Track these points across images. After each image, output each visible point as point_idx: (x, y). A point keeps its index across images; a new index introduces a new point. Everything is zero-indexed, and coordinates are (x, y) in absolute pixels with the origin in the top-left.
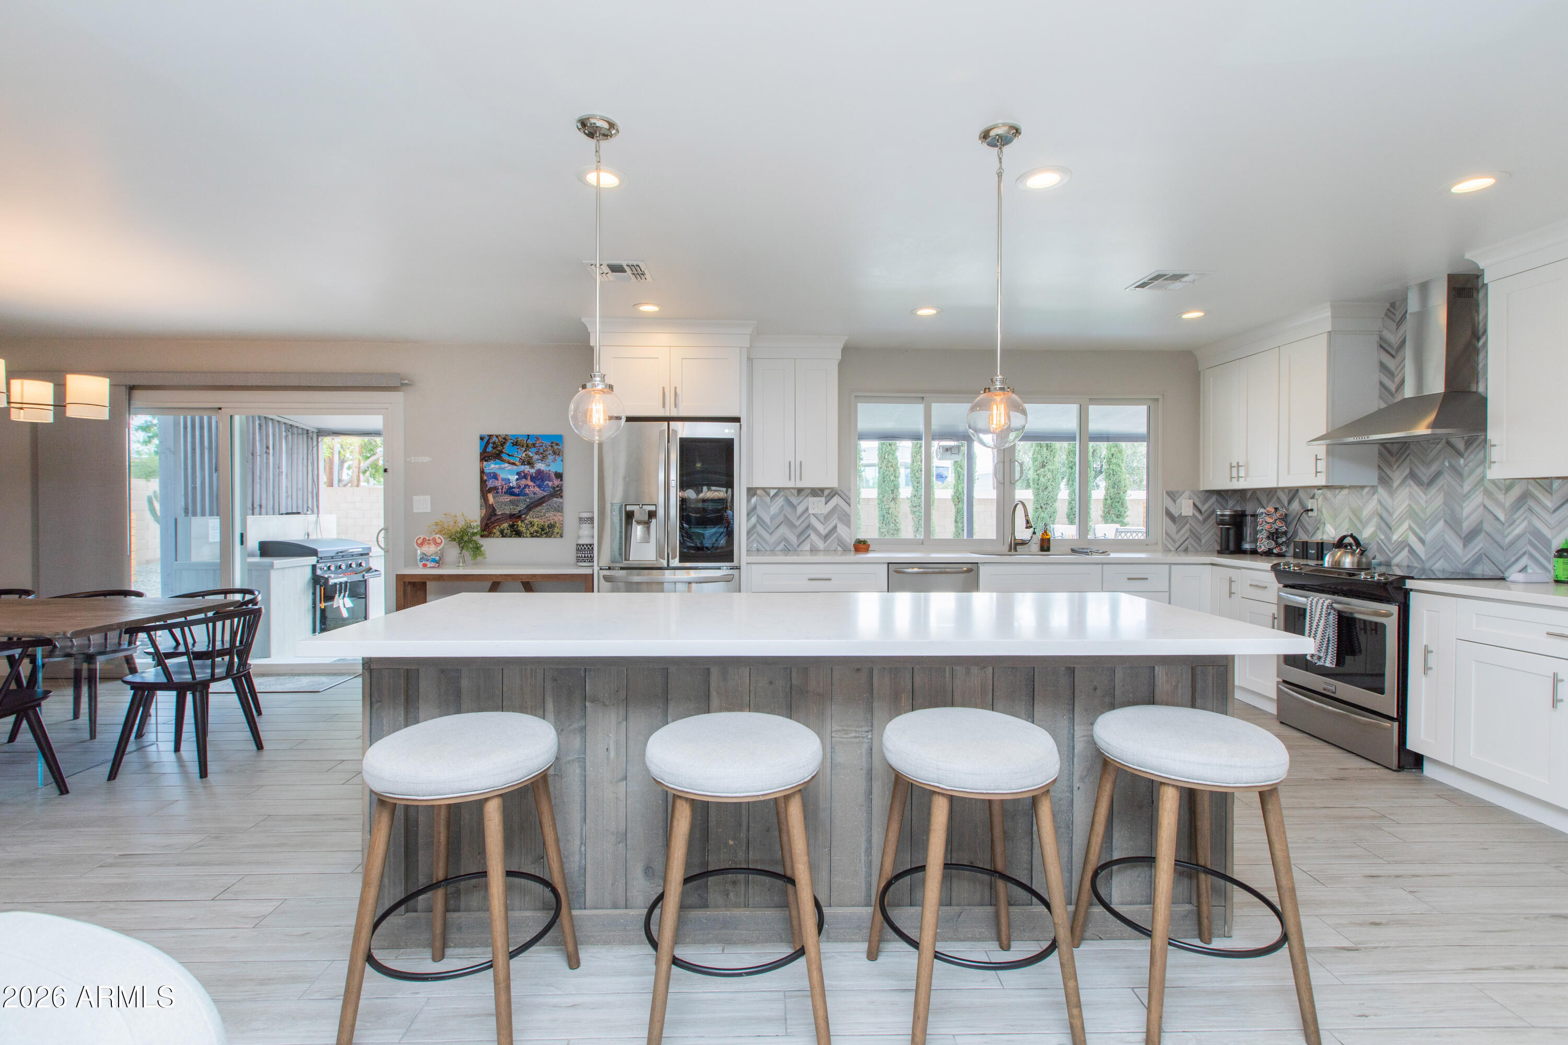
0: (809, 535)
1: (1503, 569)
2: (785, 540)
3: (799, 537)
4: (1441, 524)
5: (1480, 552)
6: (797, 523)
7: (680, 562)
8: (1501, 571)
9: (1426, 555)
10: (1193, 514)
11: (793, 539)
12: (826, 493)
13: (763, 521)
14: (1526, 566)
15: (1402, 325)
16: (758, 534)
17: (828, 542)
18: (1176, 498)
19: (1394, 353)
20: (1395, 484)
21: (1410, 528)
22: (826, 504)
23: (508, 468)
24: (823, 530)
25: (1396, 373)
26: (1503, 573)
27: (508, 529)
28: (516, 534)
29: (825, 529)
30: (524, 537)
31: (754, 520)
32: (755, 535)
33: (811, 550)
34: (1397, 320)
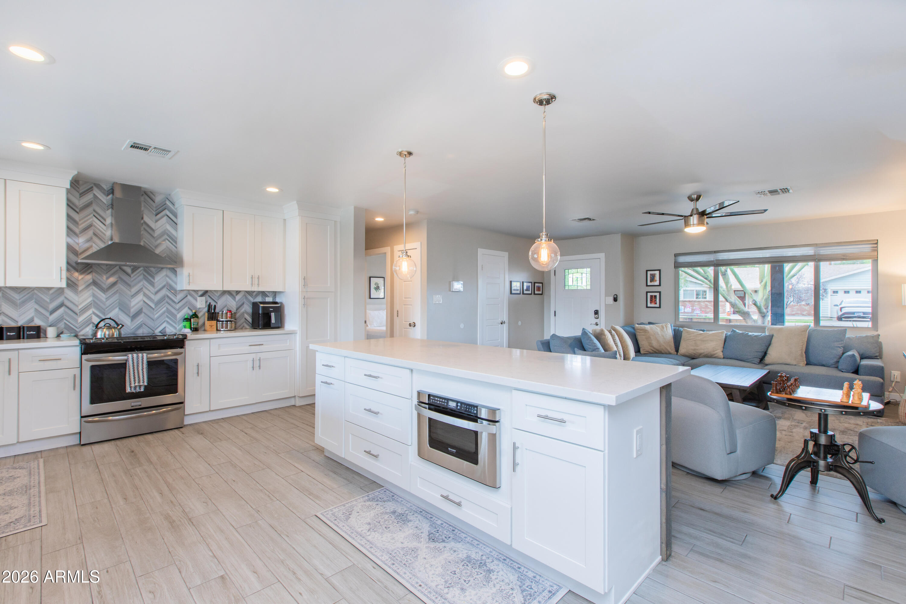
1: (154, 330)
4: (117, 310)
8: (153, 330)
15: (84, 196)
19: (78, 210)
20: (80, 288)
21: (94, 313)
25: (80, 223)
26: (154, 331)
34: (81, 192)
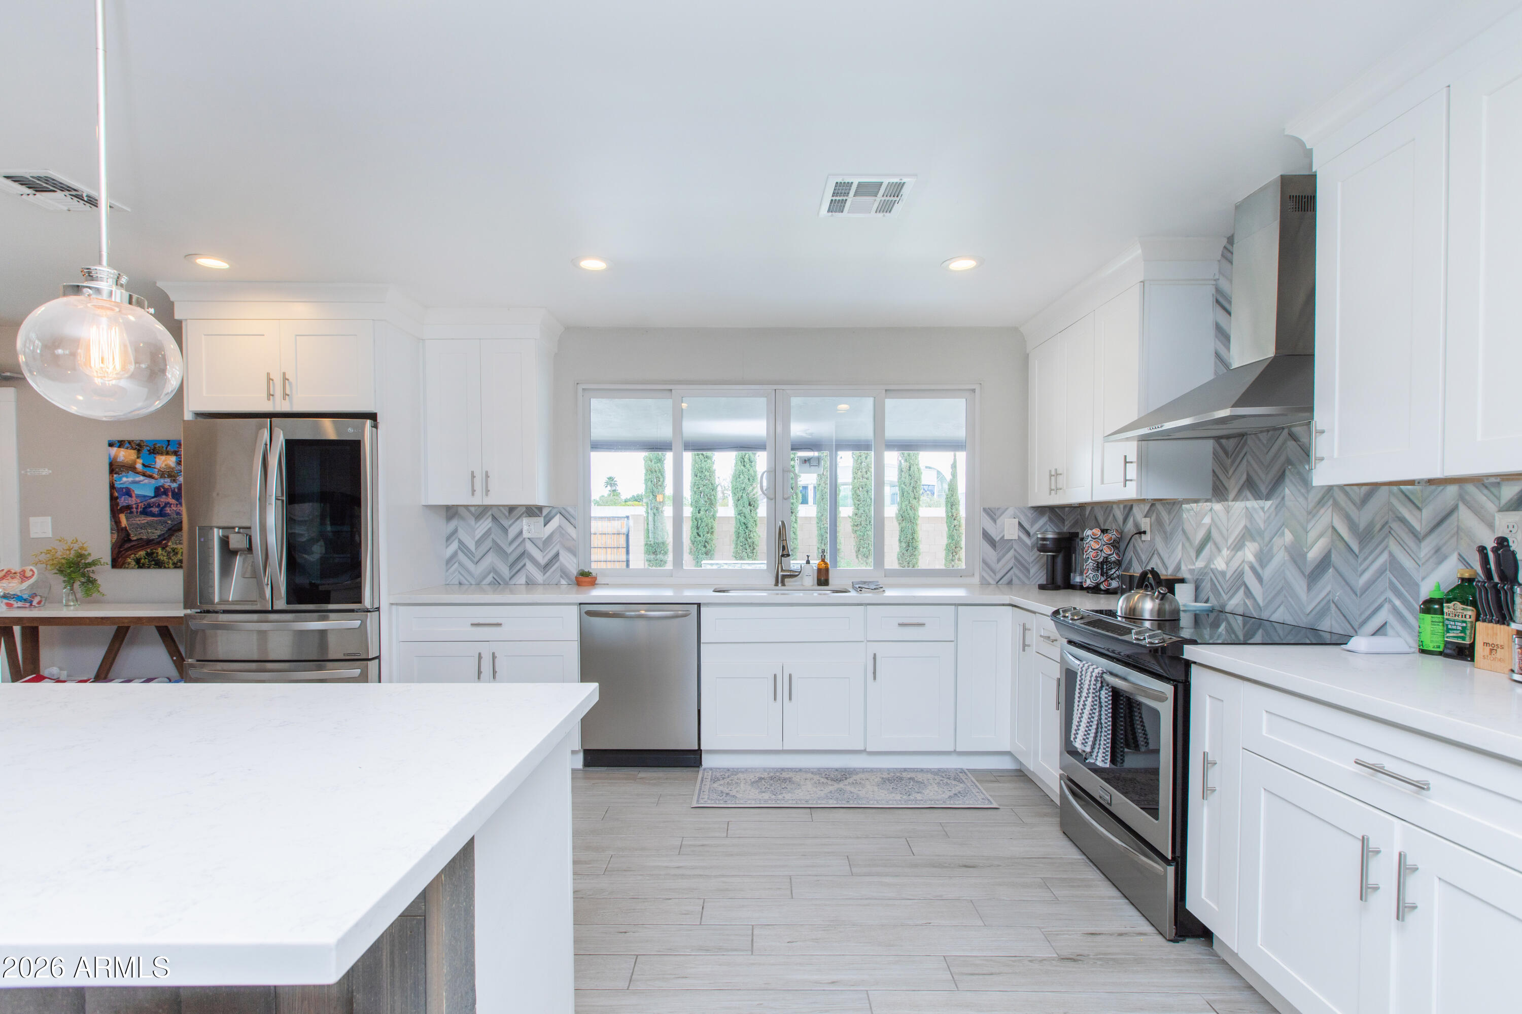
0: (525, 565)
1: (1356, 626)
2: (494, 570)
3: (511, 566)
5: (1328, 598)
6: (509, 550)
7: (287, 603)
8: (1353, 628)
9: (1264, 600)
10: (1019, 536)
11: (505, 571)
12: (545, 512)
13: (467, 548)
14: (1386, 623)
16: (461, 564)
17: (548, 574)
18: (996, 517)
19: (1230, 309)
20: (1231, 496)
21: (1247, 560)
22: (545, 526)
23: (144, 482)
24: (542, 559)
27: (145, 558)
28: (156, 564)
29: (544, 557)
30: (165, 568)
31: (454, 546)
32: (457, 565)
33: (527, 584)
